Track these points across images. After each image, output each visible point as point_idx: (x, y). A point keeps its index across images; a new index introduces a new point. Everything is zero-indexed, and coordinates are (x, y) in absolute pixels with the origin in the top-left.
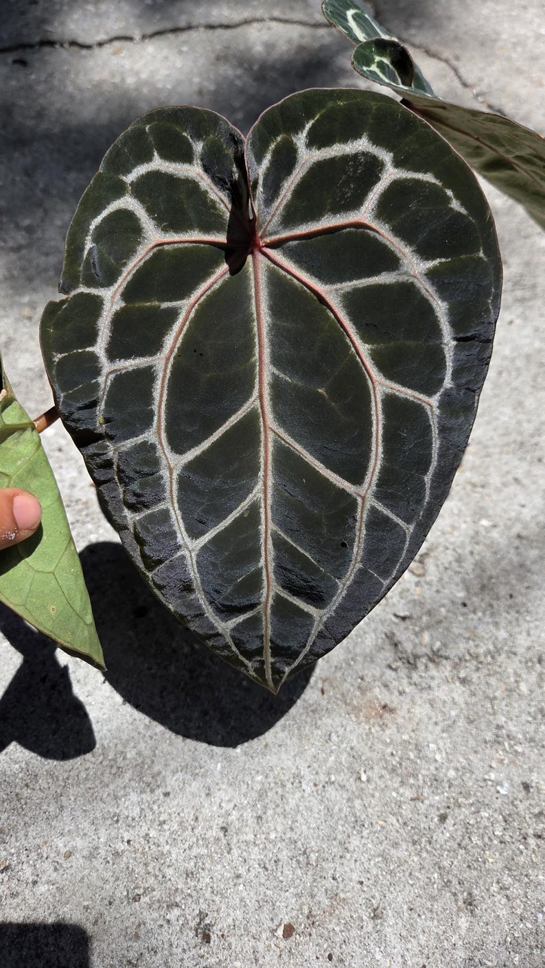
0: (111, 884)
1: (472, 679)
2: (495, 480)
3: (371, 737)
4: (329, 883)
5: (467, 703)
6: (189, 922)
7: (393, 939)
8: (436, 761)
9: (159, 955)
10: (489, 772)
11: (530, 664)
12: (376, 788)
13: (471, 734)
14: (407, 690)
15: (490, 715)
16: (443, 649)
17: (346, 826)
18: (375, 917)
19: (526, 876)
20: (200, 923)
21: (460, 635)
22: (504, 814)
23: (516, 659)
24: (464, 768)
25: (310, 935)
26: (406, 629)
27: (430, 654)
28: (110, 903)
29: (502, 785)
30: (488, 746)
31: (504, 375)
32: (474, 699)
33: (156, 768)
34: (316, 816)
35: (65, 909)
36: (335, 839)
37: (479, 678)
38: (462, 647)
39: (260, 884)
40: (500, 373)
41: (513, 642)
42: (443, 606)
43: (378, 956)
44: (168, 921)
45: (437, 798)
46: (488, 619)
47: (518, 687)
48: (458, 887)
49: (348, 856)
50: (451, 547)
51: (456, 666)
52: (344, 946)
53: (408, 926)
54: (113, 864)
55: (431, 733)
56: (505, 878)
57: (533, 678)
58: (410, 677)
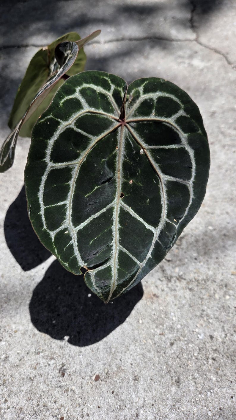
0: (30, 346)
1: (194, 289)
2: (218, 212)
3: (146, 306)
4: (118, 362)
5: (190, 299)
6: (58, 366)
7: (141, 390)
8: (173, 320)
9: (43, 377)
10: (195, 328)
11: (221, 287)
12: (145, 327)
13: (190, 311)
14: (165, 289)
15: (200, 305)
16: (184, 275)
17: (130, 340)
18: (135, 380)
19: (205, 375)
20: (61, 368)
21: (192, 271)
22: (199, 347)
23: (215, 284)
24: (185, 325)
25: (106, 381)
26: (169, 265)
27: (178, 277)
28: (28, 353)
29: (200, 334)
30: (197, 317)
31: (229, 172)
32: (194, 298)
33: (57, 304)
34: (118, 334)
35: (10, 353)
36: (124, 344)
37: (197, 289)
38: (192, 276)
39: (89, 357)
40: (227, 171)
41: (215, 277)
42: (186, 258)
43: (134, 396)
44: (49, 365)
45: (171, 335)
46: (205, 266)
47: (214, 296)
48: (174, 374)
49: (128, 352)
50: (194, 235)
51: (188, 283)
52: (119, 389)
53: (149, 386)
54: (32, 338)
55: (173, 308)
56: (196, 374)
57: (222, 293)
58: (167, 285)
